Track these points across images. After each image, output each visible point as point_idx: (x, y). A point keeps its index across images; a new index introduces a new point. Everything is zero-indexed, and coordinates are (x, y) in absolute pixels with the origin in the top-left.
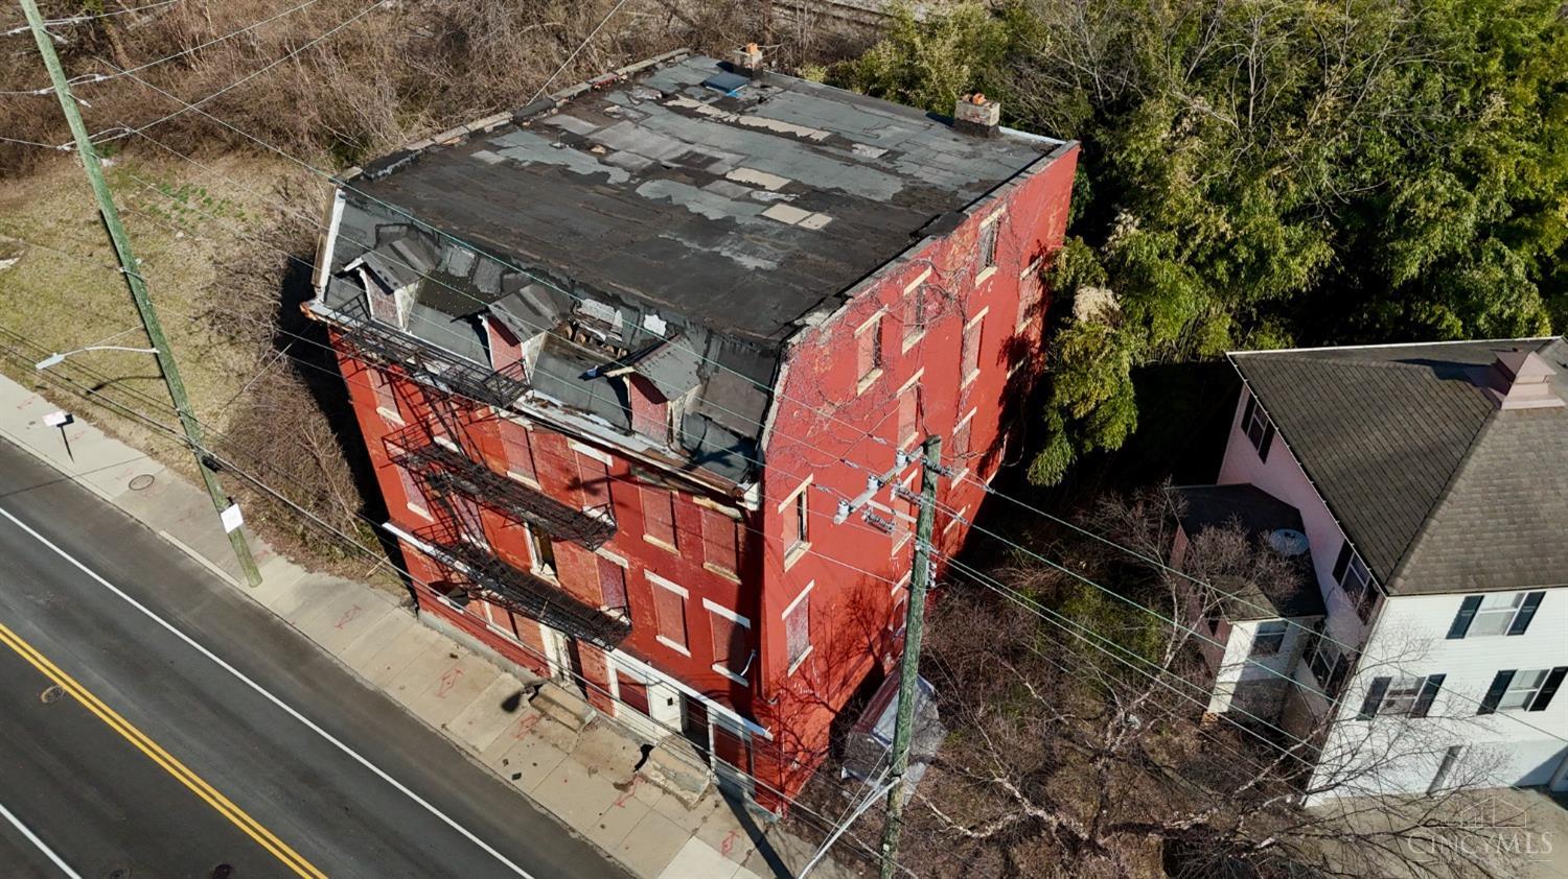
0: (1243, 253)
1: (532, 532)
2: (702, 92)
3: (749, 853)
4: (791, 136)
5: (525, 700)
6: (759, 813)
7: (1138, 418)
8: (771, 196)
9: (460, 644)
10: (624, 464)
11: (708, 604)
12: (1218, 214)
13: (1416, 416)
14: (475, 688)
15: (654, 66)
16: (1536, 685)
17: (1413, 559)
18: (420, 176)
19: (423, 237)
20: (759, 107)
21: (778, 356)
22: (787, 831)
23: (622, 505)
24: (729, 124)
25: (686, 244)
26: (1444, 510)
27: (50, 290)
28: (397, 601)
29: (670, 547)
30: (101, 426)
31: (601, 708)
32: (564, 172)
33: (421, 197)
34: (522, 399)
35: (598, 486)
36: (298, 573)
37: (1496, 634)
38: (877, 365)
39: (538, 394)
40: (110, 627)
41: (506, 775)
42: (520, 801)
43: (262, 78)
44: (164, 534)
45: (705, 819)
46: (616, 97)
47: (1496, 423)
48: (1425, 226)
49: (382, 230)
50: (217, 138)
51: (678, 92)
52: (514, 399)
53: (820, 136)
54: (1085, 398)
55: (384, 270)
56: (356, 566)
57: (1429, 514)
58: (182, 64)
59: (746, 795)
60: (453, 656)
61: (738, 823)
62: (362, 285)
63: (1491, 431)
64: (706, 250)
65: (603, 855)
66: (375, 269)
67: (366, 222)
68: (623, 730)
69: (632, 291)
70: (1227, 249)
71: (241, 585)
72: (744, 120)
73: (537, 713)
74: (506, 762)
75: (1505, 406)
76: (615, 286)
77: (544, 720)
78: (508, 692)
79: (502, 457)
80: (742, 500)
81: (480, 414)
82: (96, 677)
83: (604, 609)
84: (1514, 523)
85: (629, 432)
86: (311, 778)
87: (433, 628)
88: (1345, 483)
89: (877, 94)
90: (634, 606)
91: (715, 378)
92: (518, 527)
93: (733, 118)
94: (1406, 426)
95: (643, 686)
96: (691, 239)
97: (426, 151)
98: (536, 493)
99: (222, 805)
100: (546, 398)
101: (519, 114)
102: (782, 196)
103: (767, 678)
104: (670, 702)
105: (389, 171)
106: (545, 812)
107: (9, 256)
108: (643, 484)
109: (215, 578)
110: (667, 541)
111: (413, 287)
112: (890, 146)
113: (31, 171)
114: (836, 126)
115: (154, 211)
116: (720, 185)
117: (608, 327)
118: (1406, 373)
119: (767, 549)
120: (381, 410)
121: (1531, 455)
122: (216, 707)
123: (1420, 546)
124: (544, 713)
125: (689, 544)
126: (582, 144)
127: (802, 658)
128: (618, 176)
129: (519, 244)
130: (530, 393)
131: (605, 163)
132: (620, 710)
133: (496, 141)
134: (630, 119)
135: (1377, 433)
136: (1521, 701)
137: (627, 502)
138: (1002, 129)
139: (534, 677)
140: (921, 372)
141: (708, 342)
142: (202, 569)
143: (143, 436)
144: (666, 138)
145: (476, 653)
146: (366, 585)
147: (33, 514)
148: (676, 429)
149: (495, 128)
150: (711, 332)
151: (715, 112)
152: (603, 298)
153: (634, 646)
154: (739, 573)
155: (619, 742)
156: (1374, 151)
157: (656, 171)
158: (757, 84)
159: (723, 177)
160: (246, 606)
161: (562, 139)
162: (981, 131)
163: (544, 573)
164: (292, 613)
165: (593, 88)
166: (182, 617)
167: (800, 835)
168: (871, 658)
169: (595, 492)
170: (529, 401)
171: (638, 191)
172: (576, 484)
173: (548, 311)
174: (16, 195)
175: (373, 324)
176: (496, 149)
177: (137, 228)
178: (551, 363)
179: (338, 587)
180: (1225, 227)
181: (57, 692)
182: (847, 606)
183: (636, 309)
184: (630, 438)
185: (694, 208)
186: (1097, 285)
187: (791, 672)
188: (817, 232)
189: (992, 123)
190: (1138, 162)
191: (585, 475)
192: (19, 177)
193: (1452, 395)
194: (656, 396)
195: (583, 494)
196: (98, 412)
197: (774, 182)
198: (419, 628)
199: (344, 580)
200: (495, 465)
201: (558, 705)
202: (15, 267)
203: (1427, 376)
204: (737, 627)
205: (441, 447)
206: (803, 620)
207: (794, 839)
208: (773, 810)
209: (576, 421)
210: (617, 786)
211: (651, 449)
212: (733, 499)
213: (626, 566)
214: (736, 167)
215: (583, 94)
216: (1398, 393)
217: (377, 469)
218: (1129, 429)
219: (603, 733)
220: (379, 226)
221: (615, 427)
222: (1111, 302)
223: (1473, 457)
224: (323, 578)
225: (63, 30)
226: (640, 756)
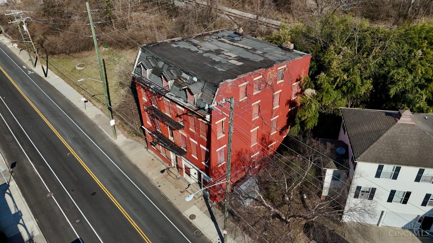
0: (349, 84)
1: (170, 129)
2: (227, 38)
3: (206, 211)
4: (243, 48)
5: (166, 171)
6: (211, 202)
7: (318, 123)
8: (232, 58)
9: (155, 157)
10: (186, 110)
11: (201, 146)
12: (344, 74)
13: (377, 123)
14: (156, 167)
15: (218, 31)
16: (403, 196)
17: (364, 154)
18: (158, 48)
19: (155, 59)
20: (240, 42)
21: (217, 86)
22: (216, 208)
23: (186, 121)
24: (231, 44)
25: (208, 65)
26: (375, 144)
27: (90, 74)
28: (144, 147)
29: (194, 131)
30: (93, 103)
31: (181, 174)
32: (189, 50)
33: (157, 51)
34: (167, 94)
35: (181, 116)
36: (125, 138)
37: (388, 178)
38: (246, 96)
39: (171, 93)
40: (84, 143)
41: (157, 185)
42: (159, 191)
43: (142, 33)
44: (100, 126)
45: (198, 202)
46: (208, 37)
47: (395, 126)
48: (397, 81)
49: (148, 57)
50: (130, 45)
51: (222, 37)
52: (165, 94)
53: (249, 48)
54: (304, 116)
55: (145, 64)
56: (137, 139)
57: (371, 144)
58: (126, 29)
59: (208, 198)
60: (153, 160)
61: (205, 204)
62: (141, 68)
63: (393, 128)
64: (212, 66)
65: (174, 205)
66: (143, 64)
67: (145, 55)
68: (185, 181)
69: (192, 72)
70: (345, 83)
71: (112, 139)
72: (234, 44)
73: (168, 174)
74: (158, 183)
75: (398, 122)
76: (189, 71)
77: (169, 176)
78: (162, 169)
79: (164, 109)
80: (205, 118)
81: (161, 99)
82: (79, 152)
83: (182, 148)
84: (393, 149)
85: (187, 102)
86: (116, 179)
87: (150, 153)
88: (355, 137)
89: (271, 42)
90: (187, 147)
91: (205, 91)
92: (167, 127)
93: (232, 43)
94: (374, 125)
95: (189, 168)
96: (209, 64)
97: (161, 43)
98: (170, 118)
99: (97, 181)
100: (172, 94)
101: (184, 38)
102: (235, 58)
103: (212, 166)
104: (195, 174)
105: (152, 46)
106: (163, 194)
107: (83, 67)
108: (189, 116)
109: (108, 137)
110: (194, 130)
111: (151, 70)
112: (265, 51)
113: (91, 50)
114: (254, 47)
115: (114, 60)
116: (222, 55)
117: (186, 79)
118: (379, 114)
119: (212, 132)
120: (143, 98)
121: (402, 134)
122: (101, 162)
123: (367, 151)
124: (169, 174)
125: (198, 130)
126: (195, 45)
127: (222, 164)
128: (201, 52)
129: (173, 62)
130: (169, 93)
131: (199, 49)
132: (185, 175)
133: (177, 43)
134: (208, 41)
135: (367, 127)
136: (400, 201)
137: (187, 120)
138: (294, 50)
139: (169, 166)
140: (259, 101)
141: (205, 83)
142: (105, 135)
143: (101, 106)
144: (215, 46)
145: (158, 160)
146: (138, 143)
147: (76, 119)
148: (196, 102)
149: (178, 40)
150: (205, 81)
151: (228, 42)
152: (187, 73)
153: (187, 157)
154: (207, 138)
155: (184, 183)
156: (389, 63)
157: (210, 51)
158: (241, 37)
159: (223, 54)
160: (113, 143)
161: (192, 44)
162: (288, 50)
163: (171, 138)
164: (121, 146)
165: (202, 35)
166: (99, 144)
167: (219, 209)
168: (244, 173)
169: (181, 118)
170: (168, 95)
171: (203, 55)
172: (178, 116)
173: (175, 75)
174: (87, 54)
175: (142, 77)
176: (176, 44)
177: (110, 63)
178: (174, 87)
179: (133, 142)
180: (345, 77)
181: (71, 154)
182: (237, 155)
183: (192, 76)
184: (187, 104)
185: (213, 59)
186: (312, 88)
187: (219, 166)
188: (239, 66)
189: (291, 48)
190: (327, 61)
191: (180, 114)
192: (88, 50)
193: (387, 119)
194: (192, 94)
195: (179, 118)
196: (93, 101)
197: (234, 56)
198: (147, 153)
199: (134, 141)
200: (163, 111)
201: (172, 173)
202: (84, 69)
203: (383, 115)
204: (207, 151)
205: (153, 107)
206: (223, 154)
207: (217, 210)
208: (213, 202)
209: (177, 100)
210: (181, 192)
211: (190, 106)
212: (204, 118)
213: (186, 136)
214: (227, 52)
215: (200, 35)
216: (375, 118)
217: (142, 113)
218: (315, 125)
219: (181, 180)
220: (147, 57)
221: (184, 101)
222: (315, 93)
223: (386, 133)
224: (130, 140)
225: (93, 12)
226: (188, 186)
